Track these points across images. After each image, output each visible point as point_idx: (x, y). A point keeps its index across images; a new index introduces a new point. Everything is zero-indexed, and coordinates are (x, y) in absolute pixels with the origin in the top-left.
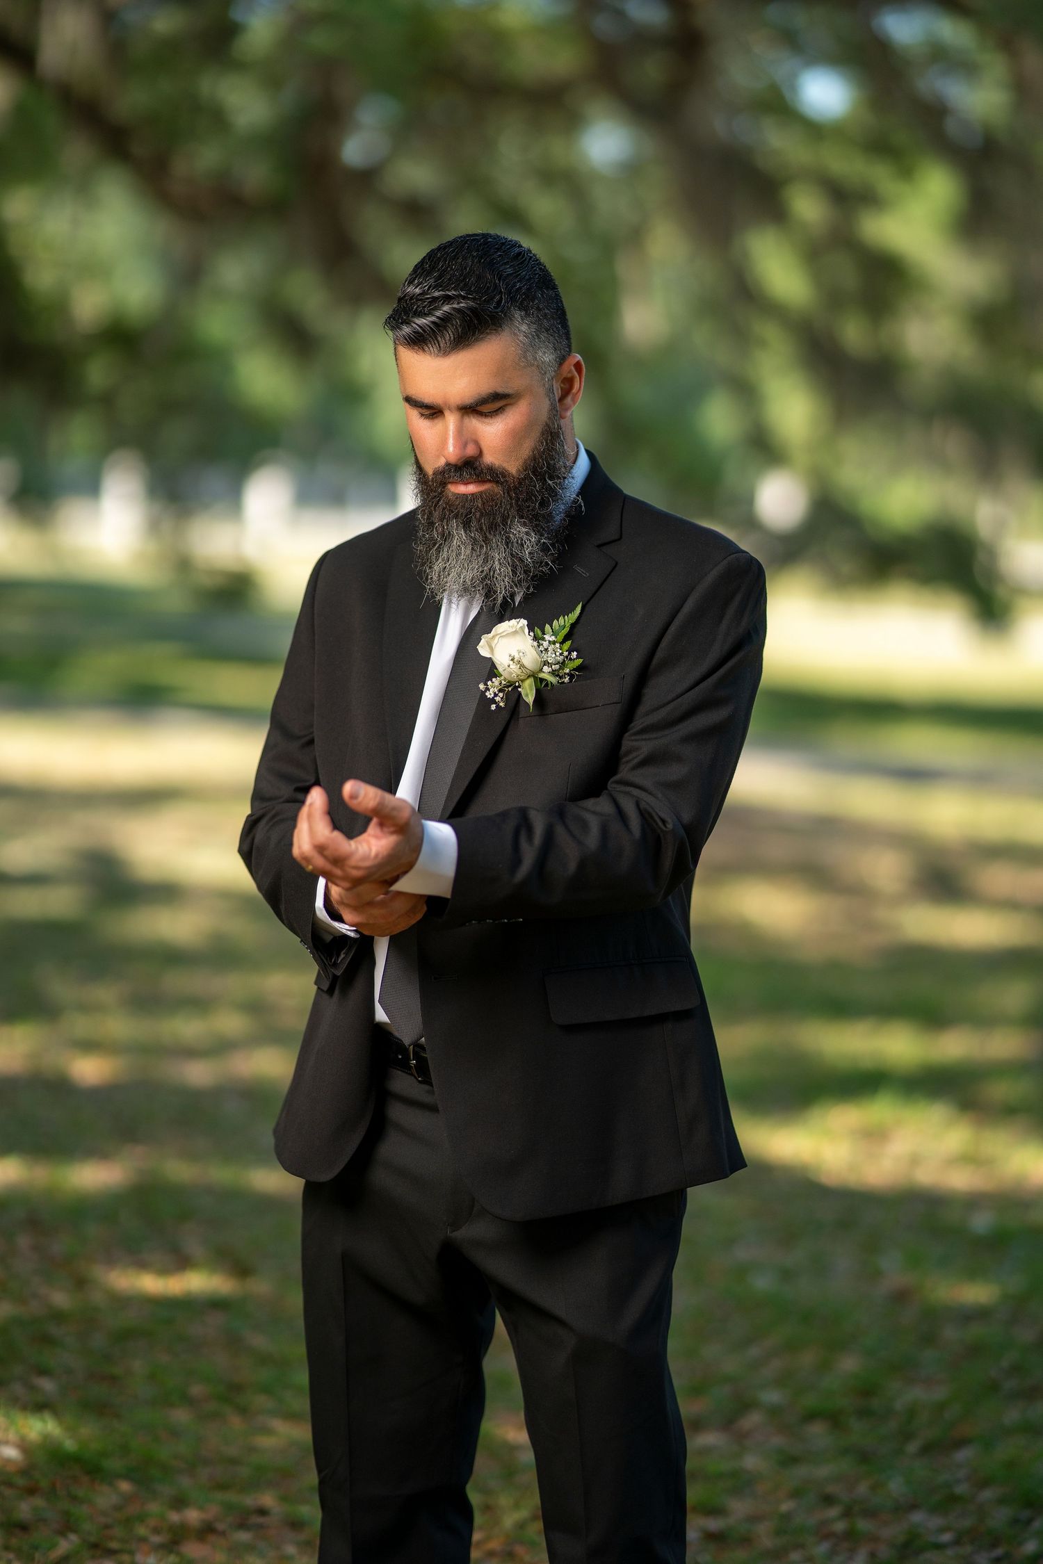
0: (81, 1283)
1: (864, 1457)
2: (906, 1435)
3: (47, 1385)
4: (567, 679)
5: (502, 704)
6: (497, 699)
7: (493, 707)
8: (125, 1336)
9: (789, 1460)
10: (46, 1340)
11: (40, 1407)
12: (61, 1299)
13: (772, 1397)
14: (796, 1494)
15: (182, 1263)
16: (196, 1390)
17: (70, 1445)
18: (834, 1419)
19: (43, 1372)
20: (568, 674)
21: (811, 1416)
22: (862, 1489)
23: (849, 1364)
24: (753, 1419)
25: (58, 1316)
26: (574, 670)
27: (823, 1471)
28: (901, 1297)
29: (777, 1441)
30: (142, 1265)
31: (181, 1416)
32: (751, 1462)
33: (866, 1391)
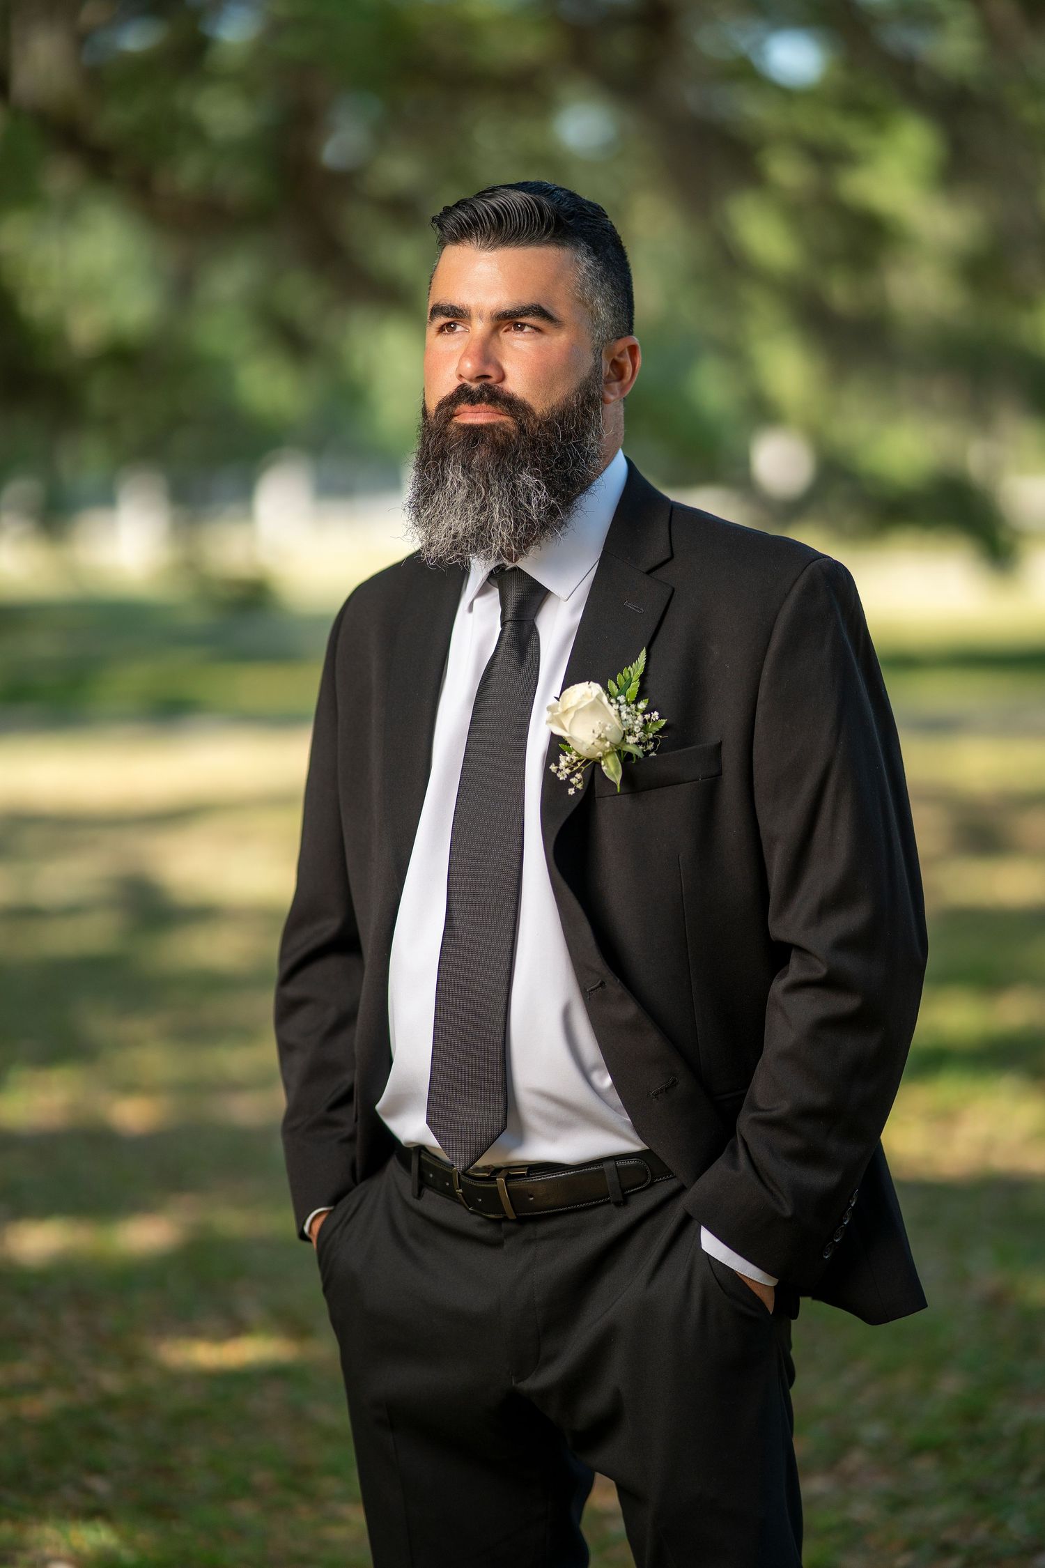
0: (132, 1361)
1: (979, 1495)
2: (1020, 1465)
3: (100, 1485)
4: (652, 746)
5: (580, 786)
6: (573, 780)
7: (571, 791)
8: (182, 1420)
9: (898, 1504)
10: (97, 1433)
11: (94, 1513)
12: (111, 1381)
13: (874, 1431)
14: (911, 1546)
15: (237, 1328)
16: (260, 1477)
17: (127, 1555)
18: (941, 1450)
19: (96, 1469)
20: (652, 740)
21: (918, 1450)
22: (981, 1532)
23: (951, 1385)
24: (856, 1459)
25: (110, 1403)
26: (657, 733)
27: (938, 1513)
28: (996, 1302)
29: (884, 1483)
30: (195, 1333)
31: (245, 1510)
32: (861, 1511)
33: (972, 1415)
